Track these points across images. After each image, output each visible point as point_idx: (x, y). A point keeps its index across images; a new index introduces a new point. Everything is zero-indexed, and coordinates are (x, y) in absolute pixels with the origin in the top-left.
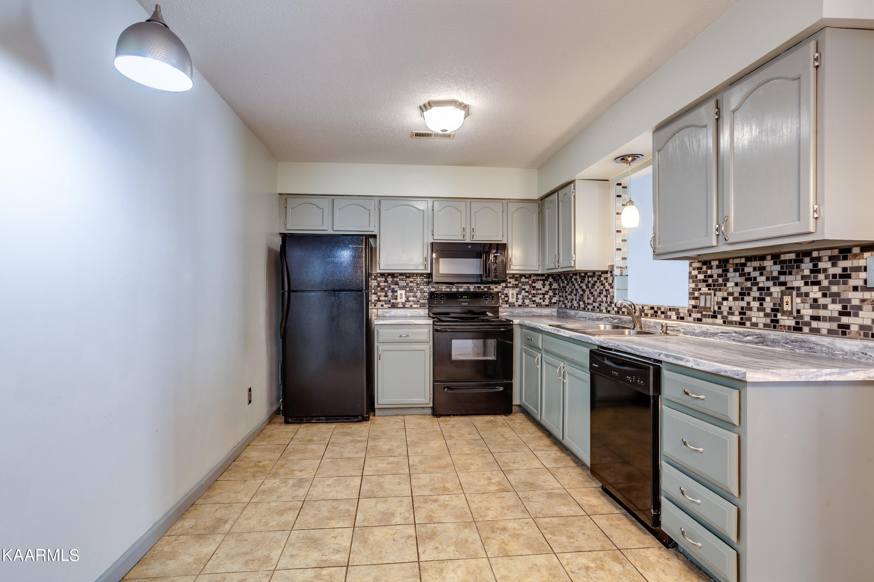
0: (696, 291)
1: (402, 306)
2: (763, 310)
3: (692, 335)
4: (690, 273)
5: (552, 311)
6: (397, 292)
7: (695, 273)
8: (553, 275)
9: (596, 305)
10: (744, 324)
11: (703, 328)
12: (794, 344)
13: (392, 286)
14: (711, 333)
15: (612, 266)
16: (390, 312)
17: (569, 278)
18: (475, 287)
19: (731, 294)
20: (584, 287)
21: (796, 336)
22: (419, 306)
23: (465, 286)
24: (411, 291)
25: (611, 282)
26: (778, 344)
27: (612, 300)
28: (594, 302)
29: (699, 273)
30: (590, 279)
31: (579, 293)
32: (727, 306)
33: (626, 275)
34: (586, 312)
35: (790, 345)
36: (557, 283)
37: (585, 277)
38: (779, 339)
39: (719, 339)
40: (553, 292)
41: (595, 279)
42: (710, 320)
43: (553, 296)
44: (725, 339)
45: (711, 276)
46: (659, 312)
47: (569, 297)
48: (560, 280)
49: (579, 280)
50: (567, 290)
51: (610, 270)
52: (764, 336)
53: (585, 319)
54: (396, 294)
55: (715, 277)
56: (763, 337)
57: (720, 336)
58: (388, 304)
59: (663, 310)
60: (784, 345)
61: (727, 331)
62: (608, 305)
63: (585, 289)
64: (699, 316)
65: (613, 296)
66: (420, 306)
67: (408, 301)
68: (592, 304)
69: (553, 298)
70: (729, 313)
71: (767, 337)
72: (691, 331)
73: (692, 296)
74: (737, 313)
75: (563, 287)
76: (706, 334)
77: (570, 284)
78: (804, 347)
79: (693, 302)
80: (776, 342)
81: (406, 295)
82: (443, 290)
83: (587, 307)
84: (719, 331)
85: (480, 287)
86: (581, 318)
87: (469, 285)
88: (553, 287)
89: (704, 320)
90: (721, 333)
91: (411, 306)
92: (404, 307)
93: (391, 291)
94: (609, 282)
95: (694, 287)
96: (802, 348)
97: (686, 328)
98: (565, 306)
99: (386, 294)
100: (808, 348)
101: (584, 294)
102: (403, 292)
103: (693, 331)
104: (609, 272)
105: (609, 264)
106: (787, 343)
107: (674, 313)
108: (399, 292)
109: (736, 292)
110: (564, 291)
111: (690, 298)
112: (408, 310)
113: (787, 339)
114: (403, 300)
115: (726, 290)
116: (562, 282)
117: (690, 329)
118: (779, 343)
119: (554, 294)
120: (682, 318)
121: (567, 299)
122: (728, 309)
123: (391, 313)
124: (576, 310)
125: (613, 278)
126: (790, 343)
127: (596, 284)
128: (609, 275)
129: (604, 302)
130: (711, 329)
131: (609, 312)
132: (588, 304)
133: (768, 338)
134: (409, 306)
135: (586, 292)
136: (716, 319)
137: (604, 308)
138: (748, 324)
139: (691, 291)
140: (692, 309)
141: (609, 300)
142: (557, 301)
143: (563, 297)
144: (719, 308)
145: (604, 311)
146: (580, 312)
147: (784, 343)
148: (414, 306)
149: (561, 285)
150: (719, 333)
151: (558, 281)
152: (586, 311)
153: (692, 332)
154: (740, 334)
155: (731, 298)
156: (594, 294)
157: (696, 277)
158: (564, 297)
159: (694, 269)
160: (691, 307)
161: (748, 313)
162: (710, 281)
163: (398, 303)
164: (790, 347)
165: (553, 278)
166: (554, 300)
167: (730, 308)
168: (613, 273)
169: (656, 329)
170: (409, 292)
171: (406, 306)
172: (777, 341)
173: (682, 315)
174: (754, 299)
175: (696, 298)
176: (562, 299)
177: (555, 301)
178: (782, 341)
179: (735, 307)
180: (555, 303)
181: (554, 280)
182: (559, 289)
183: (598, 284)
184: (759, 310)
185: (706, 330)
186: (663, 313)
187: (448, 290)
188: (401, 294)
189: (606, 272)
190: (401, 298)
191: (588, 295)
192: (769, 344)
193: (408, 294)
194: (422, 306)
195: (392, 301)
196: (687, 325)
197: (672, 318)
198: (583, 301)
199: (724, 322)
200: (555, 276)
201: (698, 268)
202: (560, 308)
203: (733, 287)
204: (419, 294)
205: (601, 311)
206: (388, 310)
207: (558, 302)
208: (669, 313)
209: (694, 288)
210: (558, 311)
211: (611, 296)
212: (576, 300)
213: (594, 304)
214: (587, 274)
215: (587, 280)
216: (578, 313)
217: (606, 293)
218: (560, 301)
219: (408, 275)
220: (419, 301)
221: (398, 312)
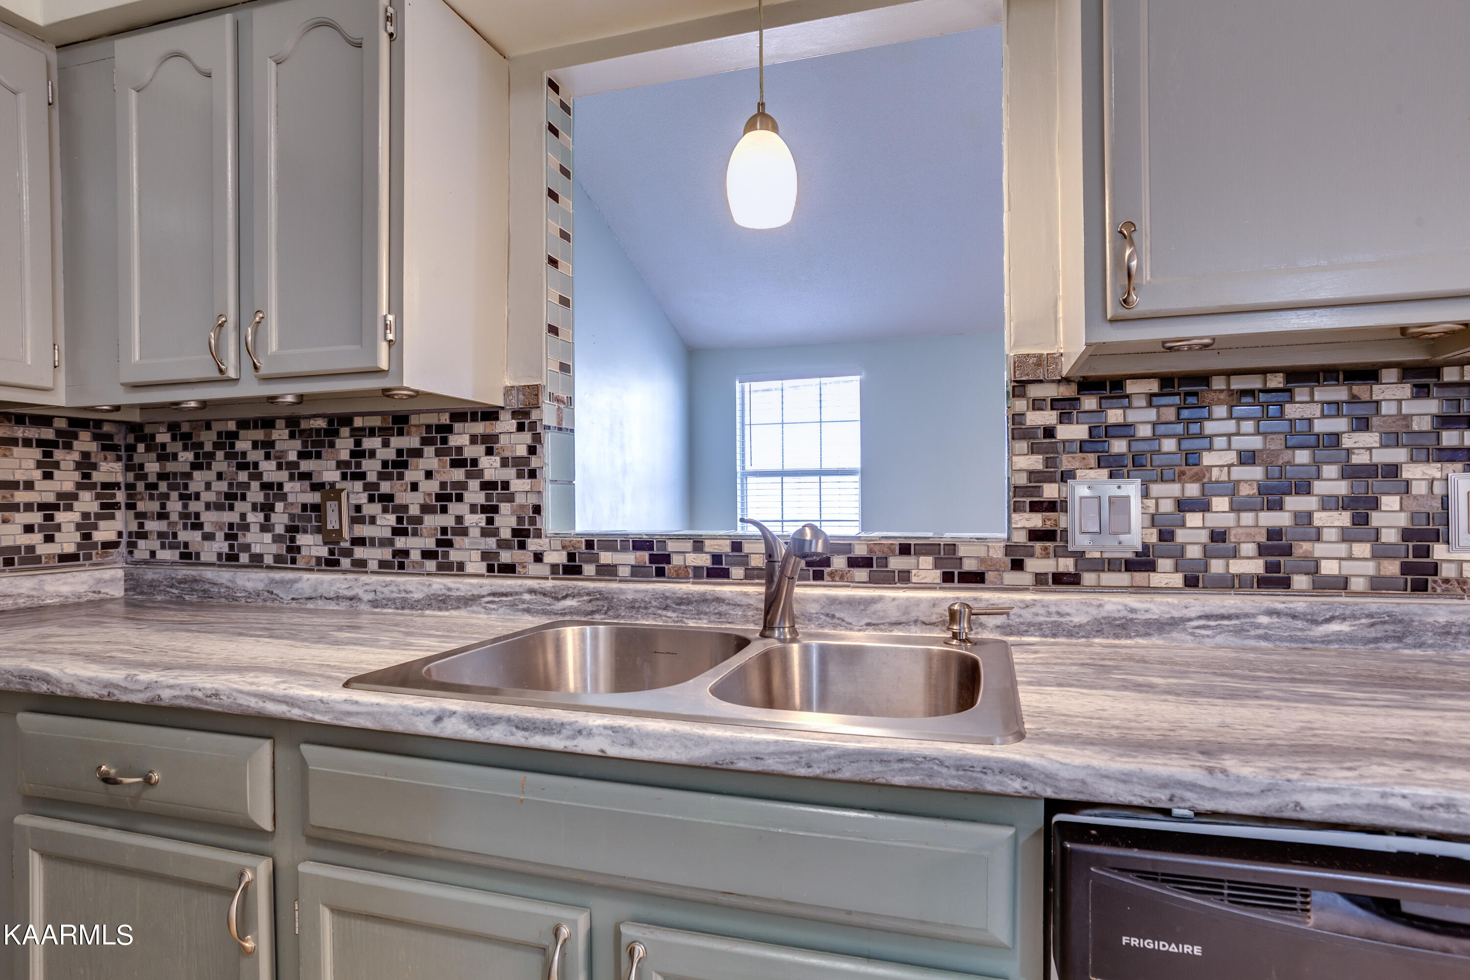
0: (1052, 480)
2: (1372, 536)
3: (1052, 632)
4: (1017, 419)
5: (99, 581)
7: (1048, 417)
8: (99, 423)
9: (414, 544)
10: (1285, 583)
11: (1109, 607)
14: (1148, 623)
15: (534, 391)
17: (208, 439)
19: (1231, 489)
20: (331, 475)
25: (522, 451)
27: (533, 521)
28: (398, 531)
29: (1065, 418)
30: (369, 443)
31: (291, 498)
32: (1204, 528)
34: (342, 577)
36: (119, 459)
39: (1191, 638)
40: (98, 497)
41: (412, 441)
42: (1123, 578)
43: (99, 517)
44: (1223, 638)
45: (1125, 430)
46: (839, 562)
47: (209, 518)
48: (141, 448)
49: (291, 449)
50: (195, 486)
51: (515, 405)
52: (1396, 617)
53: (343, 606)
55: (1144, 431)
56: (1398, 620)
57: (1197, 627)
59: (860, 551)
62: (503, 544)
63: (332, 485)
64: (1067, 565)
65: (537, 509)
68: (390, 542)
69: (102, 524)
70: (1208, 554)
71: (1417, 618)
72: (1041, 618)
73: (1028, 500)
74: (1248, 549)
75: (162, 476)
76: (1123, 627)
77: (220, 464)
79: (1036, 521)
83: (348, 553)
84: (1192, 613)
86: (320, 602)
88: (97, 477)
89: (1088, 578)
90: (1200, 618)
94: (507, 454)
95: (1040, 467)
97: (1015, 611)
98: (185, 556)
101: (331, 506)
103: (1055, 618)
104: (505, 416)
105: (508, 383)
107: (927, 561)
109: (1246, 481)
110: (174, 495)
111: (1016, 508)
115: (1196, 478)
116: (153, 455)
117: (1037, 615)
119: (103, 506)
120: (976, 578)
121: (198, 526)
122: (1204, 537)
124: (269, 567)
125: (537, 438)
127: (412, 461)
128: (506, 424)
129: (475, 532)
131: (509, 569)
132: (359, 541)
133: (1424, 623)
135: (344, 495)
136: (1152, 574)
137: (476, 556)
138: (1300, 581)
139: (1022, 480)
140: (1030, 544)
141: (506, 521)
142: (120, 534)
143: (163, 516)
144: (1166, 536)
145: (476, 566)
146: (306, 576)
149: (153, 468)
150: (1190, 620)
151: (123, 453)
152: (345, 572)
153: (1047, 623)
154: (1286, 616)
155: (1220, 503)
156: (398, 501)
157: (1049, 432)
158: (174, 517)
159: (1037, 405)
160: (1021, 538)
161: (1302, 548)
162: (1119, 446)
165: (96, 437)
166: (105, 532)
167: (1218, 536)
168: (535, 415)
173: (969, 566)
174: (1328, 503)
175: (1051, 506)
176: (152, 526)
177: (112, 537)
179: (1240, 531)
180: (108, 545)
181: (104, 448)
182: (130, 487)
183: (430, 460)
184: (1346, 537)
185: (1124, 613)
186: (854, 563)
189: (491, 414)
191: (358, 508)
196: (1023, 601)
197: (914, 579)
198: (320, 530)
199: (1194, 582)
200: (106, 428)
201: (1055, 403)
202: (145, 562)
203: (1230, 466)
205: (447, 568)
207: (124, 540)
208: (896, 563)
209: (1039, 472)
210: (128, 577)
211: (522, 507)
212: (266, 527)
213: (401, 543)
214: (346, 420)
215: (344, 446)
216: (282, 582)
217: (488, 497)
218: (144, 535)
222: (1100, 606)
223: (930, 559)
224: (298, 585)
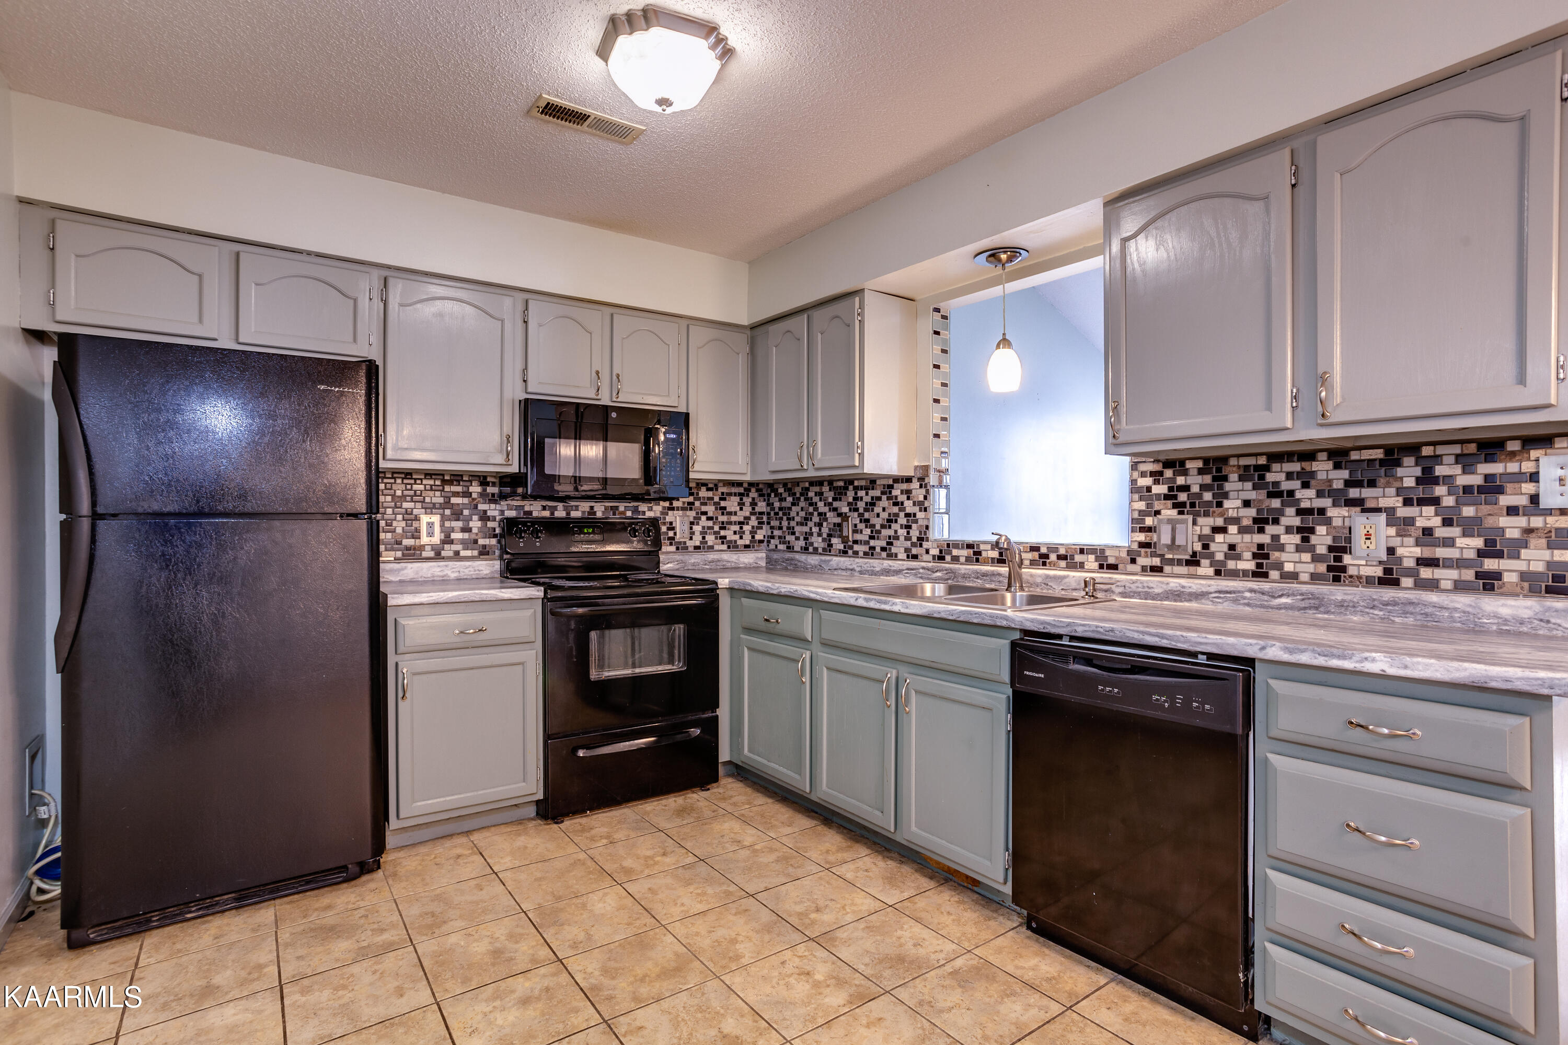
0: (1149, 515)
1: (432, 554)
2: (1312, 549)
3: (1143, 597)
4: (1133, 482)
5: (757, 558)
6: (417, 519)
7: (1148, 481)
8: (758, 484)
9: (878, 544)
10: (1265, 575)
11: (1172, 585)
12: (1389, 608)
13: (408, 506)
14: (1190, 594)
15: (926, 468)
16: (403, 569)
17: (798, 490)
18: (606, 508)
19: (1236, 521)
20: (845, 509)
21: (1392, 594)
22: (476, 553)
23: (585, 506)
24: (457, 515)
25: (921, 498)
26: (1353, 609)
27: (925, 533)
28: (872, 537)
29: (1157, 482)
30: (861, 493)
31: (829, 520)
32: (1224, 543)
34: (848, 559)
35: (1381, 611)
36: (764, 500)
37: (846, 488)
38: (1355, 600)
39: (1210, 603)
40: (757, 518)
41: (876, 493)
42: (1183, 570)
43: (759, 528)
44: (1226, 604)
45: (1185, 488)
46: (1053, 557)
47: (798, 529)
48: (773, 495)
49: (830, 496)
50: (793, 514)
51: (919, 475)
52: (1321, 596)
53: (849, 572)
54: (415, 524)
55: (1195, 489)
56: (1318, 598)
57: (1215, 597)
58: (395, 550)
59: (1062, 551)
60: (1367, 610)
61: (1232, 589)
62: (914, 545)
63: (846, 514)
64: (1156, 561)
65: (927, 527)
66: (481, 553)
67: (447, 540)
68: (867, 543)
69: (758, 531)
70: (1227, 556)
71: (1326, 597)
72: (1140, 590)
73: (1138, 526)
74: (1248, 555)
75: (781, 509)
76: (1178, 595)
77: (802, 504)
78: (1412, 613)
79: (1142, 537)
80: (1348, 606)
81: (442, 525)
82: (535, 514)
83: (851, 547)
84: (1212, 589)
85: (617, 507)
86: (839, 571)
87: (593, 504)
88: (758, 509)
89: (1167, 569)
90: (1216, 592)
91: (457, 553)
92: (438, 556)
93: (404, 517)
94: (915, 499)
95: (1144, 508)
96: (1408, 615)
97: (1128, 585)
98: (788, 548)
99: (388, 524)
100: (1422, 614)
101: (845, 524)
102: (436, 519)
103: (1146, 590)
104: (915, 480)
105: (916, 464)
106: (1373, 607)
107: (1092, 557)
108: (425, 519)
109: (1246, 517)
110: (785, 518)
111: (1133, 530)
112: (451, 563)
113: (1374, 600)
114: (437, 538)
115: (1221, 515)
116: (777, 499)
117: (1138, 587)
118: (1354, 607)
119: (759, 523)
120: (1113, 567)
121: (793, 533)
122: (1225, 548)
123: (405, 571)
124: (820, 554)
125: (927, 492)
126: (1381, 606)
127: (877, 502)
128: (915, 485)
129: (902, 538)
130: (1192, 585)
131: (915, 557)
132: (856, 542)
133: (1331, 600)
134: (451, 554)
135: (850, 519)
136: (1198, 568)
137: (902, 550)
138: (1274, 574)
139: (1136, 515)
140: (1139, 549)
141: (915, 533)
142: (764, 536)
143: (780, 528)
144: (1206, 546)
145: (902, 555)
146: (835, 558)
147: (1367, 608)
148: (463, 553)
149: (777, 505)
150: (1211, 593)
151: (766, 498)
152: (850, 557)
153: (1143, 592)
154: (1263, 594)
155: (1233, 529)
156: (871, 522)
157: (1149, 489)
158: (785, 529)
159: (1143, 474)
160: (1135, 546)
161: (1275, 555)
162: (1183, 497)
163: (422, 548)
164: (1381, 613)
165: (757, 491)
166: (759, 537)
167: (1232, 547)
168: (926, 481)
169: (1048, 589)
170: (450, 520)
171: (443, 553)
172: (1351, 604)
173: (1111, 561)
174: (1289, 530)
175: (1149, 529)
176: (777, 533)
177: (762, 538)
178: (1362, 604)
179: (1243, 545)
180: (761, 542)
181: (760, 495)
182: (769, 514)
183: (884, 502)
184: (1299, 549)
185: (1179, 588)
186: (1060, 557)
187: (547, 514)
188: (430, 525)
189: (909, 480)
190: (431, 534)
191: (856, 525)
192: (1333, 610)
193: (447, 524)
194: (484, 552)
195: (407, 542)
196: (1131, 580)
197: (1086, 567)
198: (841, 536)
199: (1218, 573)
200: (761, 486)
201: (1152, 474)
202: (774, 550)
203: (1238, 508)
204: (475, 524)
205: (892, 556)
206: (396, 566)
207: (766, 539)
208: (1078, 558)
209: (1144, 511)
210: (767, 557)
211: (921, 526)
212: (820, 535)
213: (872, 543)
214: (851, 482)
215: (851, 494)
216: (825, 561)
217: (908, 521)
218: (773, 537)
219: (447, 478)
220: (476, 542)
221: (424, 571)
222: (1168, 584)
223: (1093, 556)
224: (831, 563)
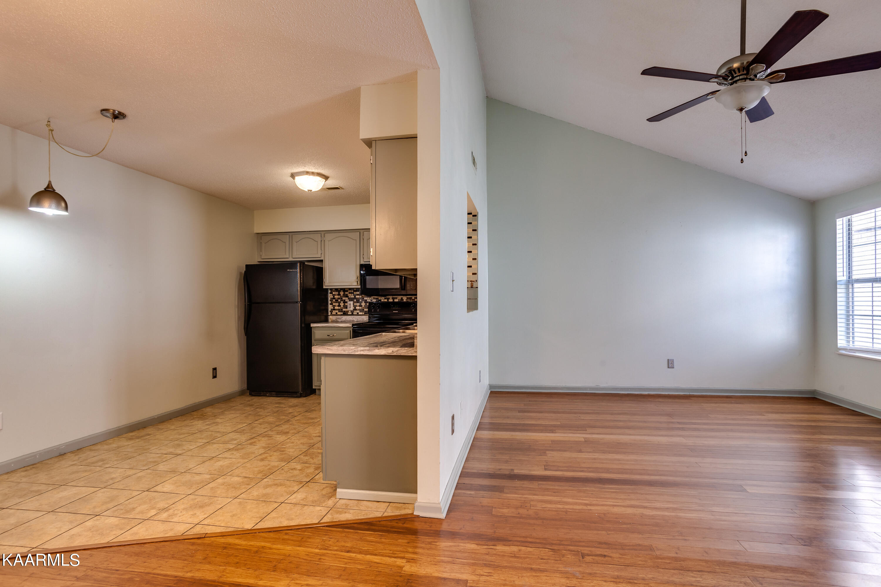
1: (351, 313)
6: (347, 302)
13: (344, 298)
16: (342, 318)
22: (363, 313)
24: (358, 301)
33: (476, 287)
54: (346, 304)
58: (341, 312)
66: (365, 314)
67: (355, 309)
81: (353, 304)
82: (382, 301)
91: (358, 313)
92: (352, 314)
93: (342, 302)
99: (339, 304)
102: (352, 303)
108: (349, 302)
112: (355, 316)
114: (352, 308)
123: (342, 319)
134: (356, 313)
148: (360, 313)
163: (348, 311)
170: (356, 303)
171: (354, 313)
187: (386, 300)
188: (350, 304)
190: (350, 307)
193: (355, 304)
194: (366, 313)
195: (344, 310)
204: (363, 304)
206: (340, 317)
219: (355, 289)
220: (363, 310)
221: (348, 318)
